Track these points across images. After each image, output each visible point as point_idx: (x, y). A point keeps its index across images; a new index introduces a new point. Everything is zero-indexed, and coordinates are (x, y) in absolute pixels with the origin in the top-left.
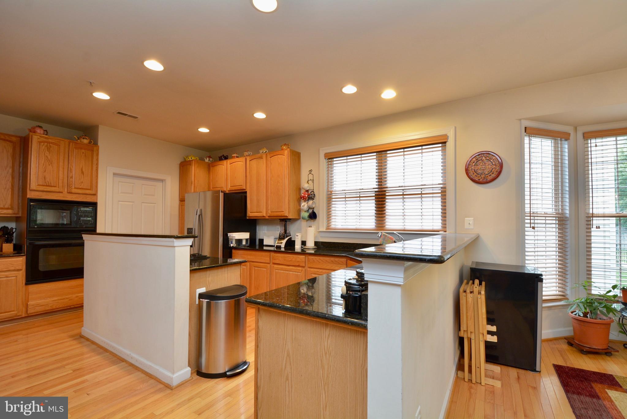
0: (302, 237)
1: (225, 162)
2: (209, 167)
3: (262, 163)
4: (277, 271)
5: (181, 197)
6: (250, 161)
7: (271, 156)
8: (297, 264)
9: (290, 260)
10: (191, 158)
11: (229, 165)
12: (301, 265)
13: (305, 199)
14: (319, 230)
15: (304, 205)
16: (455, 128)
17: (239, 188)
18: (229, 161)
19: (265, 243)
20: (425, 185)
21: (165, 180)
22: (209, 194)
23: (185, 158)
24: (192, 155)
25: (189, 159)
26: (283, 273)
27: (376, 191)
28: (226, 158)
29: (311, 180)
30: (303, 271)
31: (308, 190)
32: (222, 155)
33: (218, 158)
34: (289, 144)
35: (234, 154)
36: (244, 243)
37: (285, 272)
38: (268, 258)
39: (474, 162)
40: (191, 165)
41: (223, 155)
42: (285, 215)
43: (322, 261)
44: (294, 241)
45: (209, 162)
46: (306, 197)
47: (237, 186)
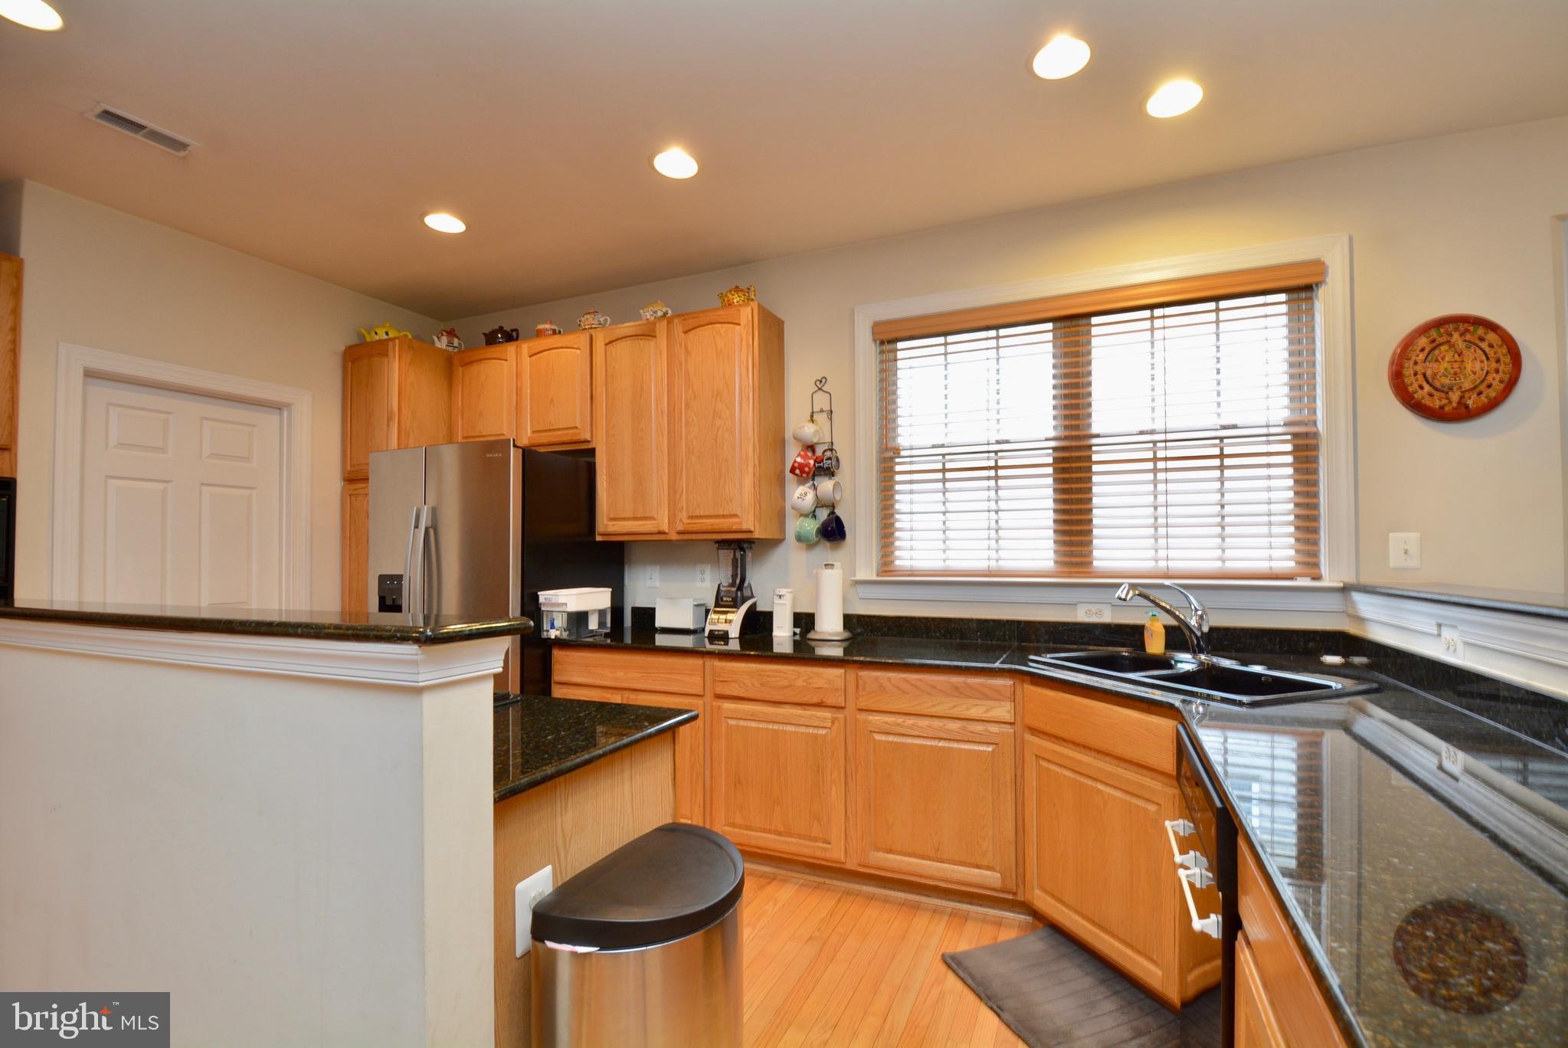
0: (794, 601)
1: (511, 348)
2: (451, 367)
3: (655, 356)
4: (732, 722)
5: (349, 468)
6: (606, 344)
7: (687, 329)
8: (815, 700)
9: (785, 683)
10: (387, 333)
11: (526, 360)
12: (830, 701)
13: (805, 472)
14: (855, 576)
15: (801, 495)
16: (1351, 240)
17: (566, 439)
18: (525, 347)
19: (660, 622)
20: (1235, 427)
21: (288, 406)
22: (450, 457)
23: (363, 331)
24: (388, 325)
25: (377, 338)
26: (758, 729)
27: (1055, 449)
28: (510, 337)
29: (822, 411)
30: (836, 722)
31: (816, 444)
32: (497, 327)
33: (483, 336)
34: (752, 289)
35: (543, 323)
36: (593, 624)
37: (761, 725)
38: (699, 679)
39: (1422, 350)
40: (387, 355)
41: (501, 328)
42: (745, 527)
43: (913, 685)
44: (769, 615)
45: (451, 349)
46: (809, 468)
47: (559, 429)
